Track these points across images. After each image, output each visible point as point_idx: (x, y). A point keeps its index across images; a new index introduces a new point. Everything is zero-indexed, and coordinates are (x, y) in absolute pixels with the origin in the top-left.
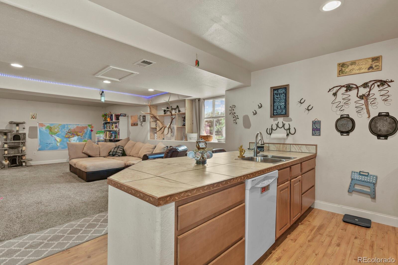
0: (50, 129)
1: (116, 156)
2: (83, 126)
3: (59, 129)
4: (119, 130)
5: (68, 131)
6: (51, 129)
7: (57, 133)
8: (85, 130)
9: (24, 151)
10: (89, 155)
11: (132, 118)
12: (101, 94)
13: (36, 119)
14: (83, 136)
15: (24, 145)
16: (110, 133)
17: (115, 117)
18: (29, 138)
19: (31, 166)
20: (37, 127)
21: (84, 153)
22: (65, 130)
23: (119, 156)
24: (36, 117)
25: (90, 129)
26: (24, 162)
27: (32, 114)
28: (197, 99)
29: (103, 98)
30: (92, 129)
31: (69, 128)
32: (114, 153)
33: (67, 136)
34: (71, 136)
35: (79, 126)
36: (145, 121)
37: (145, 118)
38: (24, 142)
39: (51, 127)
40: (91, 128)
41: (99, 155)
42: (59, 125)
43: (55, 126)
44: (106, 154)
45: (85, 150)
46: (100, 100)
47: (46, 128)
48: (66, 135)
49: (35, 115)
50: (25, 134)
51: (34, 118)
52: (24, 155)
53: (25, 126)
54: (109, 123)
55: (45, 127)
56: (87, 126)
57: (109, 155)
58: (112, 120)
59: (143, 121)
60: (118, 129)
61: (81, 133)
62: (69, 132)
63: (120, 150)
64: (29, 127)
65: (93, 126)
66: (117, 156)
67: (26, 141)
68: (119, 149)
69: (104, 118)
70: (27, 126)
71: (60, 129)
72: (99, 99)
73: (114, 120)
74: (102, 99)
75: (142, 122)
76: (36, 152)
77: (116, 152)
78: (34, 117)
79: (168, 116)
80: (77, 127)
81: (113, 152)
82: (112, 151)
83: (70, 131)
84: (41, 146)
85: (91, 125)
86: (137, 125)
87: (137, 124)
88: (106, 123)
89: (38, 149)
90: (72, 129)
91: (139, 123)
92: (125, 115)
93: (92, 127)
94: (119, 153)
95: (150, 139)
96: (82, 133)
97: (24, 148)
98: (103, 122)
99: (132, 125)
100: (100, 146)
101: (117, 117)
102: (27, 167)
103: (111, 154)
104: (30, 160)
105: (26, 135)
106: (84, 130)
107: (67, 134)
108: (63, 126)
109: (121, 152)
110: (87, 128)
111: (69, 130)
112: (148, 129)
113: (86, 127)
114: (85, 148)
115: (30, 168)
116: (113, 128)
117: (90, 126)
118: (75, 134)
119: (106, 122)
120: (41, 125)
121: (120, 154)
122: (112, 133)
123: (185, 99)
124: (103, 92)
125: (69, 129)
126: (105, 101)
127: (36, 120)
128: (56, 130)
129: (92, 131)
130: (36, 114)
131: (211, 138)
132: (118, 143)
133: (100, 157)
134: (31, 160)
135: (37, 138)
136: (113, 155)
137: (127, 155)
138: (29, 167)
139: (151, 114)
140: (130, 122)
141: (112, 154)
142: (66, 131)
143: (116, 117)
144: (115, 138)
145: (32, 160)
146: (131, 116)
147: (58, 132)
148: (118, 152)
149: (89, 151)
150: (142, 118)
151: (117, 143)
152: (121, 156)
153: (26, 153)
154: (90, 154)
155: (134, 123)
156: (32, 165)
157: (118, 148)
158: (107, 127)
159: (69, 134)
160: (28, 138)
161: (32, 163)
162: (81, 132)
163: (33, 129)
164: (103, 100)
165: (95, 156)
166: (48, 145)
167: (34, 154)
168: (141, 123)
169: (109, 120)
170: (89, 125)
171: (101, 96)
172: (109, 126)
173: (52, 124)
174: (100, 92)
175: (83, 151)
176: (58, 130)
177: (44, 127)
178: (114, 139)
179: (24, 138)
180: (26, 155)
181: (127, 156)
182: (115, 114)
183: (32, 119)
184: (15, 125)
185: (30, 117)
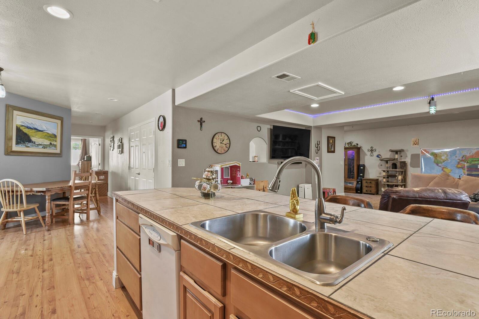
0: (435, 156)
3: (447, 156)
5: (461, 159)
7: (444, 161)
12: (430, 103)
13: (418, 145)
18: (411, 166)
20: (420, 154)
22: (456, 157)
24: (418, 143)
27: (413, 139)
29: (432, 107)
31: (463, 154)
46: (429, 112)
48: (458, 164)
49: (417, 141)
51: (416, 144)
53: (406, 155)
55: (430, 154)
64: (410, 155)
67: (408, 170)
71: (449, 156)
72: (427, 111)
74: (431, 110)
78: (416, 143)
80: (477, 153)
83: (464, 159)
90: (467, 155)
105: (406, 164)
107: (459, 162)
108: (454, 152)
111: (463, 157)
120: (425, 151)
124: (433, 99)
126: (436, 111)
128: (443, 158)
130: (418, 139)
135: (421, 167)
142: (458, 158)
147: (446, 161)
159: (462, 162)
160: (409, 167)
163: (415, 157)
164: (433, 110)
171: (430, 106)
174: (428, 100)
176: (445, 158)
179: (405, 167)
183: (415, 146)
184: (395, 153)
185: (412, 143)
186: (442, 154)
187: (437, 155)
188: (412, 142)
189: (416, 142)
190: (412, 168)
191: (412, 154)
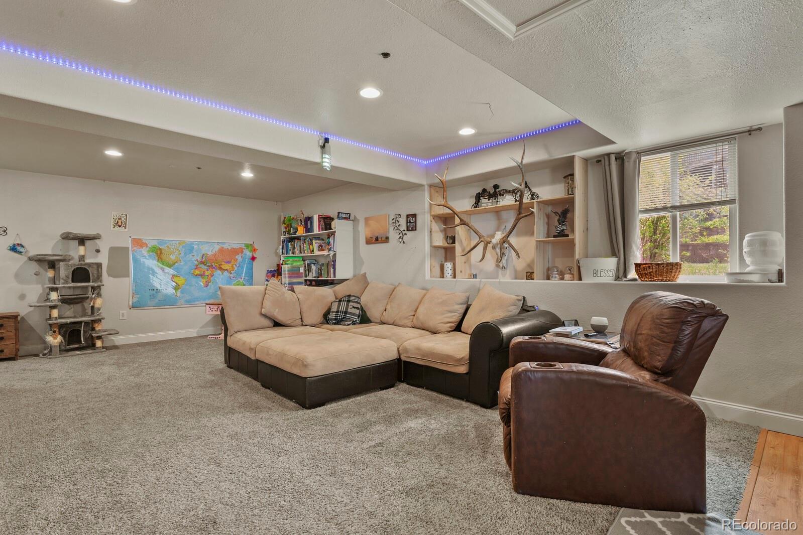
0: (159, 252)
1: (346, 323)
2: (235, 246)
3: (180, 254)
4: (335, 255)
5: (199, 260)
6: (161, 253)
7: (175, 263)
8: (239, 257)
9: (99, 309)
10: (274, 321)
11: (371, 222)
12: (323, 147)
13: (125, 228)
14: (234, 271)
15: (99, 295)
16: (305, 264)
17: (319, 222)
18: (109, 275)
19: (116, 347)
20: (128, 248)
21: (265, 316)
22: (193, 256)
23: (354, 323)
24: (126, 224)
25: (249, 254)
26: (99, 338)
27: (115, 214)
28: (613, 153)
29: (327, 156)
30: (255, 256)
31: (203, 252)
32: (340, 317)
33: (197, 272)
34: (206, 272)
35: (226, 246)
36: (416, 230)
37: (415, 222)
38: (99, 287)
39: (160, 249)
40: (251, 251)
41: (300, 320)
42: (180, 243)
43: (170, 247)
44: (317, 317)
45: (268, 308)
46: (321, 164)
47: (149, 251)
48: (196, 268)
49: (123, 219)
50: (99, 265)
51: (120, 226)
52: (100, 320)
53: (99, 247)
54: (298, 238)
55: (148, 249)
56: (243, 246)
57: (326, 319)
58: (308, 229)
59: (407, 230)
60: (332, 253)
61: (230, 265)
62: (202, 263)
63: (354, 307)
64: (109, 248)
65: (256, 248)
66: (348, 323)
67: (104, 283)
68: (351, 303)
69: (285, 228)
70: (104, 246)
71: (183, 255)
73: (316, 231)
74: (324, 160)
75: (404, 232)
76: (125, 312)
77: (346, 313)
78: (120, 224)
79: (487, 212)
80: (221, 250)
81: (338, 312)
82: (334, 309)
83: (204, 260)
84: (138, 296)
85: (251, 244)
86: (387, 240)
87: (387, 238)
88: (291, 240)
89: (130, 303)
90: (210, 253)
91: (393, 235)
92: (348, 217)
93: (255, 250)
94: (354, 314)
95: (431, 278)
96: (232, 263)
97: (100, 303)
98: (282, 237)
99: (368, 242)
100: (300, 296)
101: (327, 222)
102: (108, 353)
103: (332, 319)
104: (115, 334)
105: (101, 268)
106: (237, 257)
107: (197, 266)
108: (190, 249)
109: (358, 313)
110: (243, 252)
111: (202, 257)
112: (426, 252)
113: (241, 251)
114: (267, 303)
115: (114, 356)
116: (313, 251)
117: (250, 247)
118: (216, 266)
119: (289, 238)
120: (138, 243)
121: (355, 318)
122: (309, 263)
123: (573, 157)
124: (327, 140)
125: (203, 255)
126: (332, 166)
127: (126, 230)
128: (173, 257)
129: (253, 258)
130: (126, 215)
131: (679, 270)
132: (341, 289)
133: (303, 325)
134: (116, 332)
135: (129, 277)
136: (338, 322)
137: (372, 319)
138: (112, 352)
139: (447, 205)
140: (363, 232)
141: (336, 319)
142: (195, 258)
143: (322, 223)
144: (320, 275)
145: (118, 333)
146: (367, 220)
147: (177, 262)
148: (351, 314)
149: (277, 310)
150: (403, 222)
151: (338, 288)
152: (359, 324)
153: (103, 315)
154: (280, 318)
155: (377, 235)
156: (117, 344)
157: (349, 301)
158: (294, 248)
159: (201, 265)
160: (107, 276)
161: (118, 340)
162: (229, 262)
163: (119, 254)
164: (327, 162)
165: (291, 324)
166: (153, 295)
167: (121, 316)
168: (401, 235)
169: (301, 232)
170: (247, 246)
171: (323, 153)
172: (300, 246)
173: (162, 242)
174: (321, 141)
175: (263, 311)
176: (176, 257)
177: (144, 248)
178: (318, 277)
179: (99, 277)
180: (103, 319)
181: (371, 322)
182: (319, 216)
183: (117, 228)
184: (76, 242)
185: (112, 223)
186: (172, 249)
187: (163, 251)
188: (112, 220)
189: (120, 221)
190: (111, 278)
191: (112, 247)
